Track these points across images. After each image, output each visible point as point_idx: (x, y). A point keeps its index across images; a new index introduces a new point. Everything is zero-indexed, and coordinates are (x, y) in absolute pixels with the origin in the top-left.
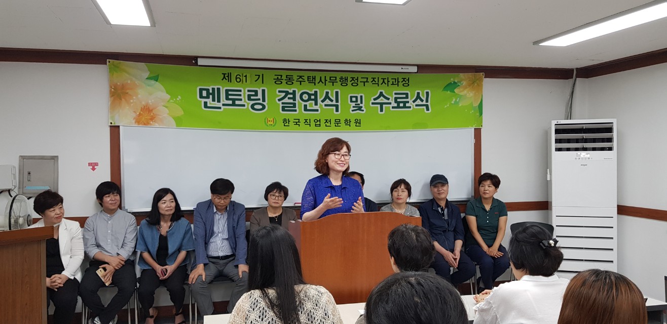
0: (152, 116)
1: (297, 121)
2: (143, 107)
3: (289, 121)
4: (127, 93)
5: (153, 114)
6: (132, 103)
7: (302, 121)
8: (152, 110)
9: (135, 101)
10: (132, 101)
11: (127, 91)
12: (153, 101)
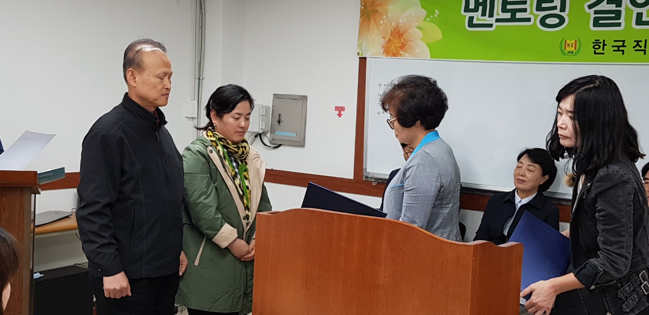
0: (403, 43)
1: (621, 44)
2: (393, 31)
3: (604, 45)
4: (377, 11)
5: (404, 39)
6: (382, 24)
7: (630, 44)
8: (402, 34)
9: (385, 21)
10: (381, 22)
11: (377, 9)
12: (405, 20)
